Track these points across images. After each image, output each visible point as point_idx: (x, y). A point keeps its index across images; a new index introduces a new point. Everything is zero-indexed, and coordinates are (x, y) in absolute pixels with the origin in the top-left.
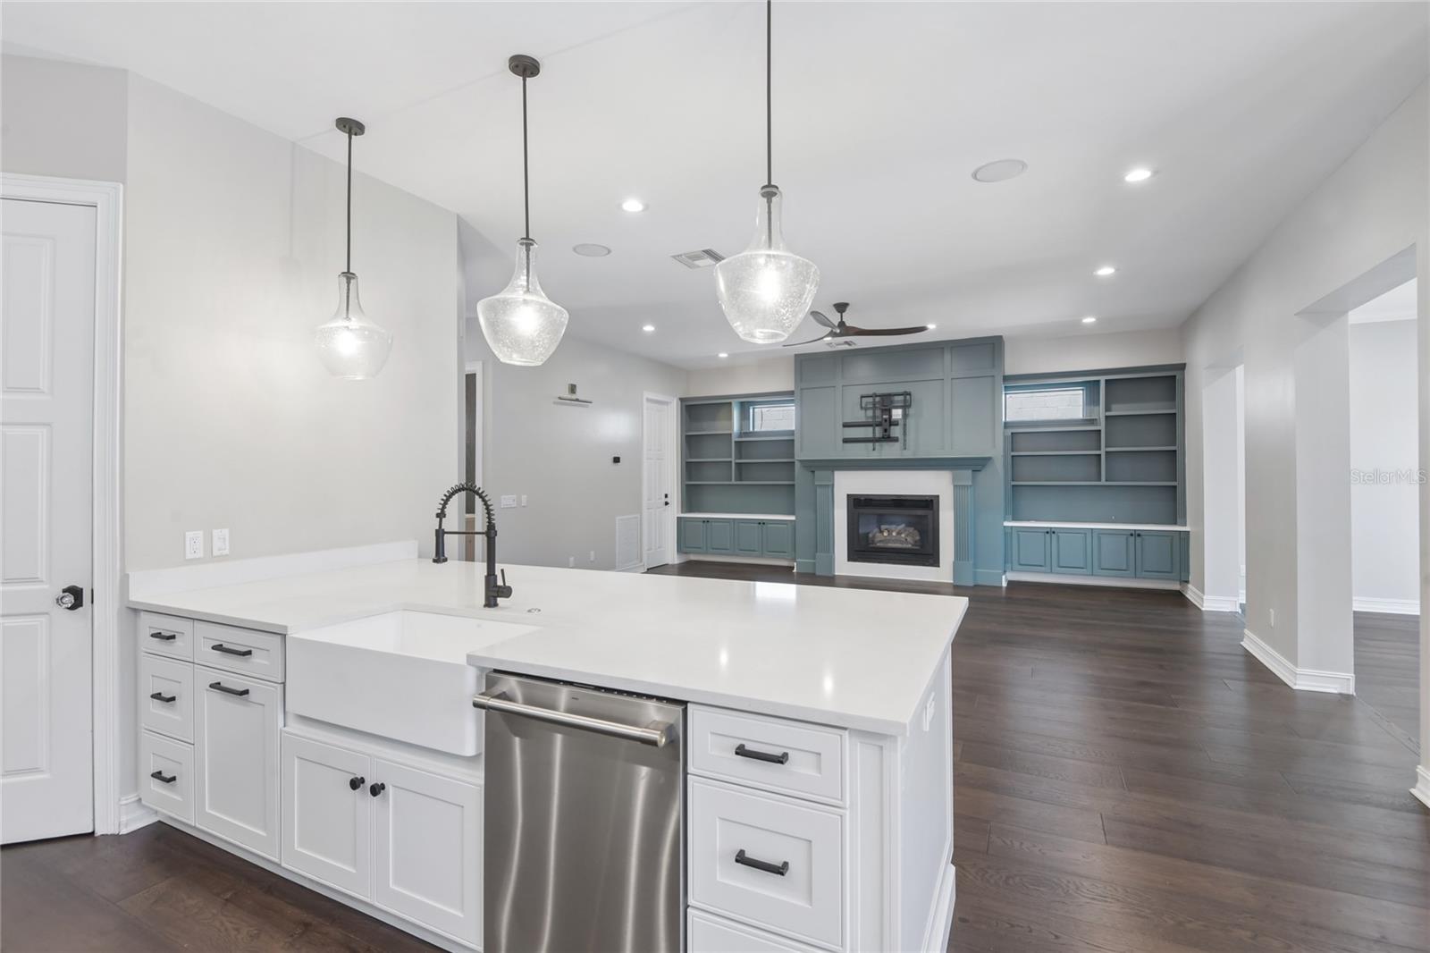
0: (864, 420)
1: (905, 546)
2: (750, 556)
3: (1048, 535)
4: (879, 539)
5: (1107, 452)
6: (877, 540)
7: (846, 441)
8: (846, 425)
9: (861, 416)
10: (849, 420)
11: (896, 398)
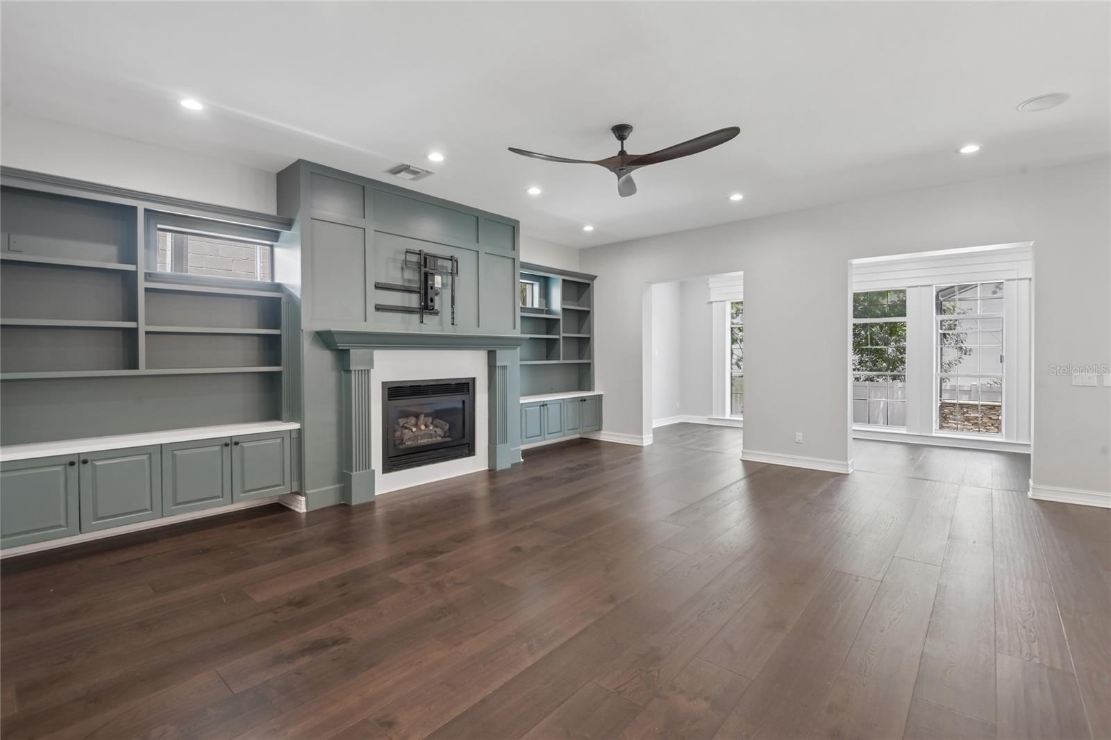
0: (400, 283)
1: (434, 440)
2: (204, 509)
3: (542, 408)
4: (408, 437)
5: (563, 337)
6: (406, 438)
7: (379, 308)
8: (378, 287)
9: (396, 277)
10: (383, 280)
11: (440, 262)
